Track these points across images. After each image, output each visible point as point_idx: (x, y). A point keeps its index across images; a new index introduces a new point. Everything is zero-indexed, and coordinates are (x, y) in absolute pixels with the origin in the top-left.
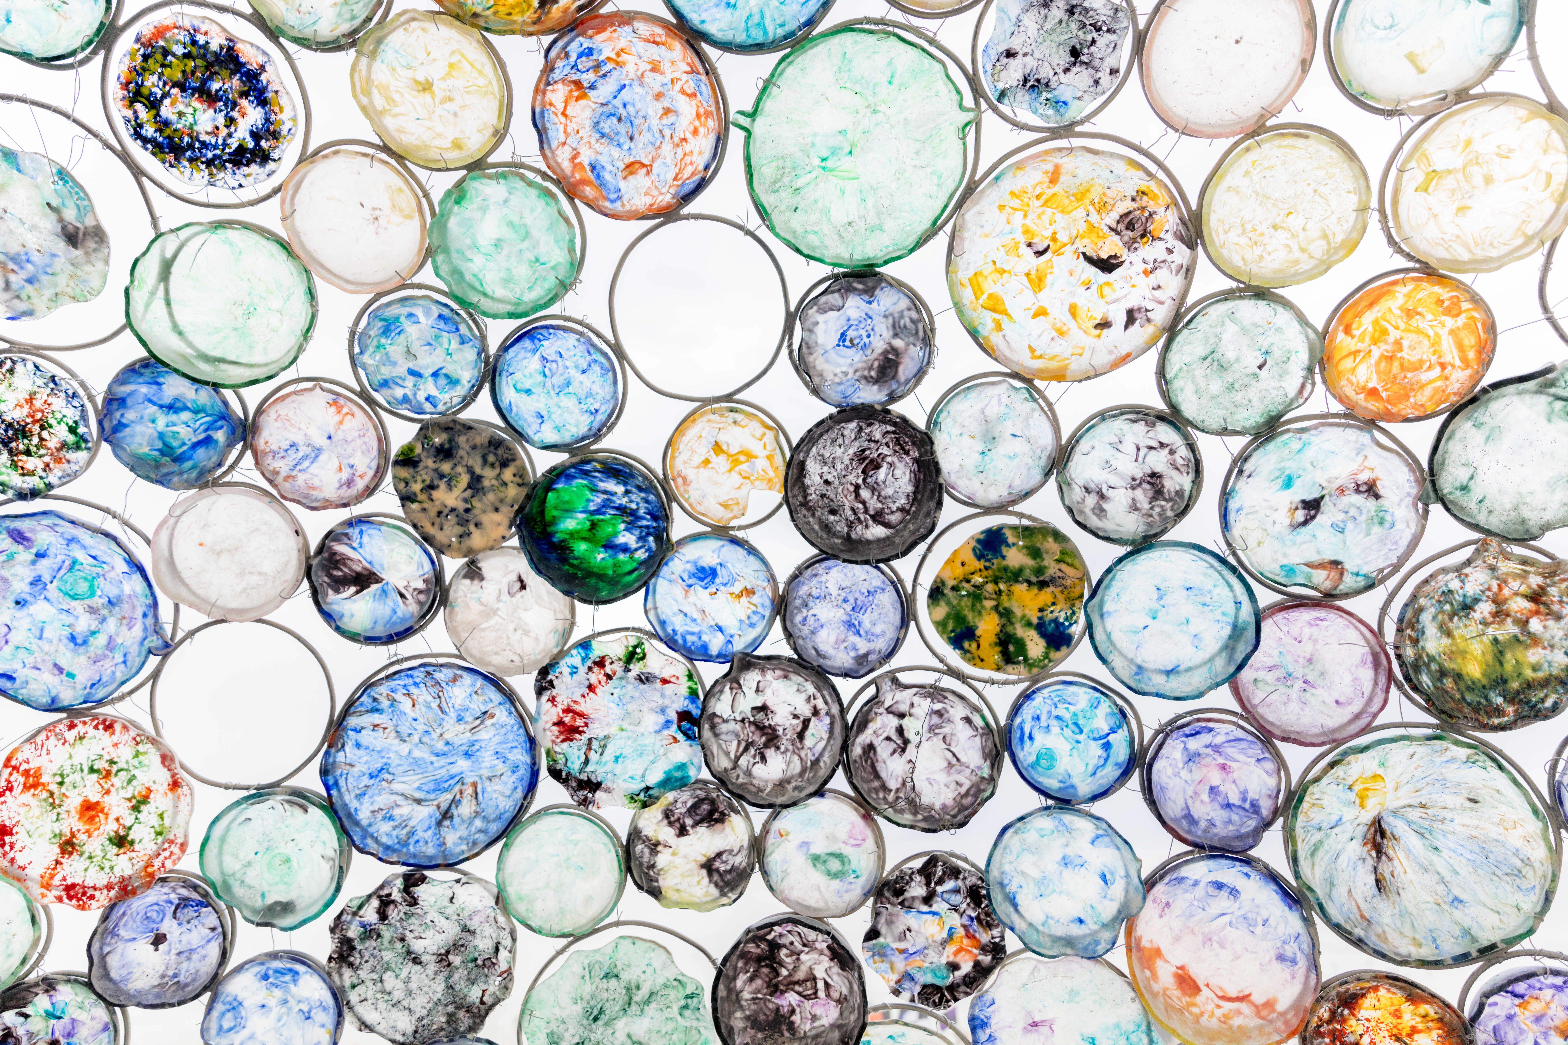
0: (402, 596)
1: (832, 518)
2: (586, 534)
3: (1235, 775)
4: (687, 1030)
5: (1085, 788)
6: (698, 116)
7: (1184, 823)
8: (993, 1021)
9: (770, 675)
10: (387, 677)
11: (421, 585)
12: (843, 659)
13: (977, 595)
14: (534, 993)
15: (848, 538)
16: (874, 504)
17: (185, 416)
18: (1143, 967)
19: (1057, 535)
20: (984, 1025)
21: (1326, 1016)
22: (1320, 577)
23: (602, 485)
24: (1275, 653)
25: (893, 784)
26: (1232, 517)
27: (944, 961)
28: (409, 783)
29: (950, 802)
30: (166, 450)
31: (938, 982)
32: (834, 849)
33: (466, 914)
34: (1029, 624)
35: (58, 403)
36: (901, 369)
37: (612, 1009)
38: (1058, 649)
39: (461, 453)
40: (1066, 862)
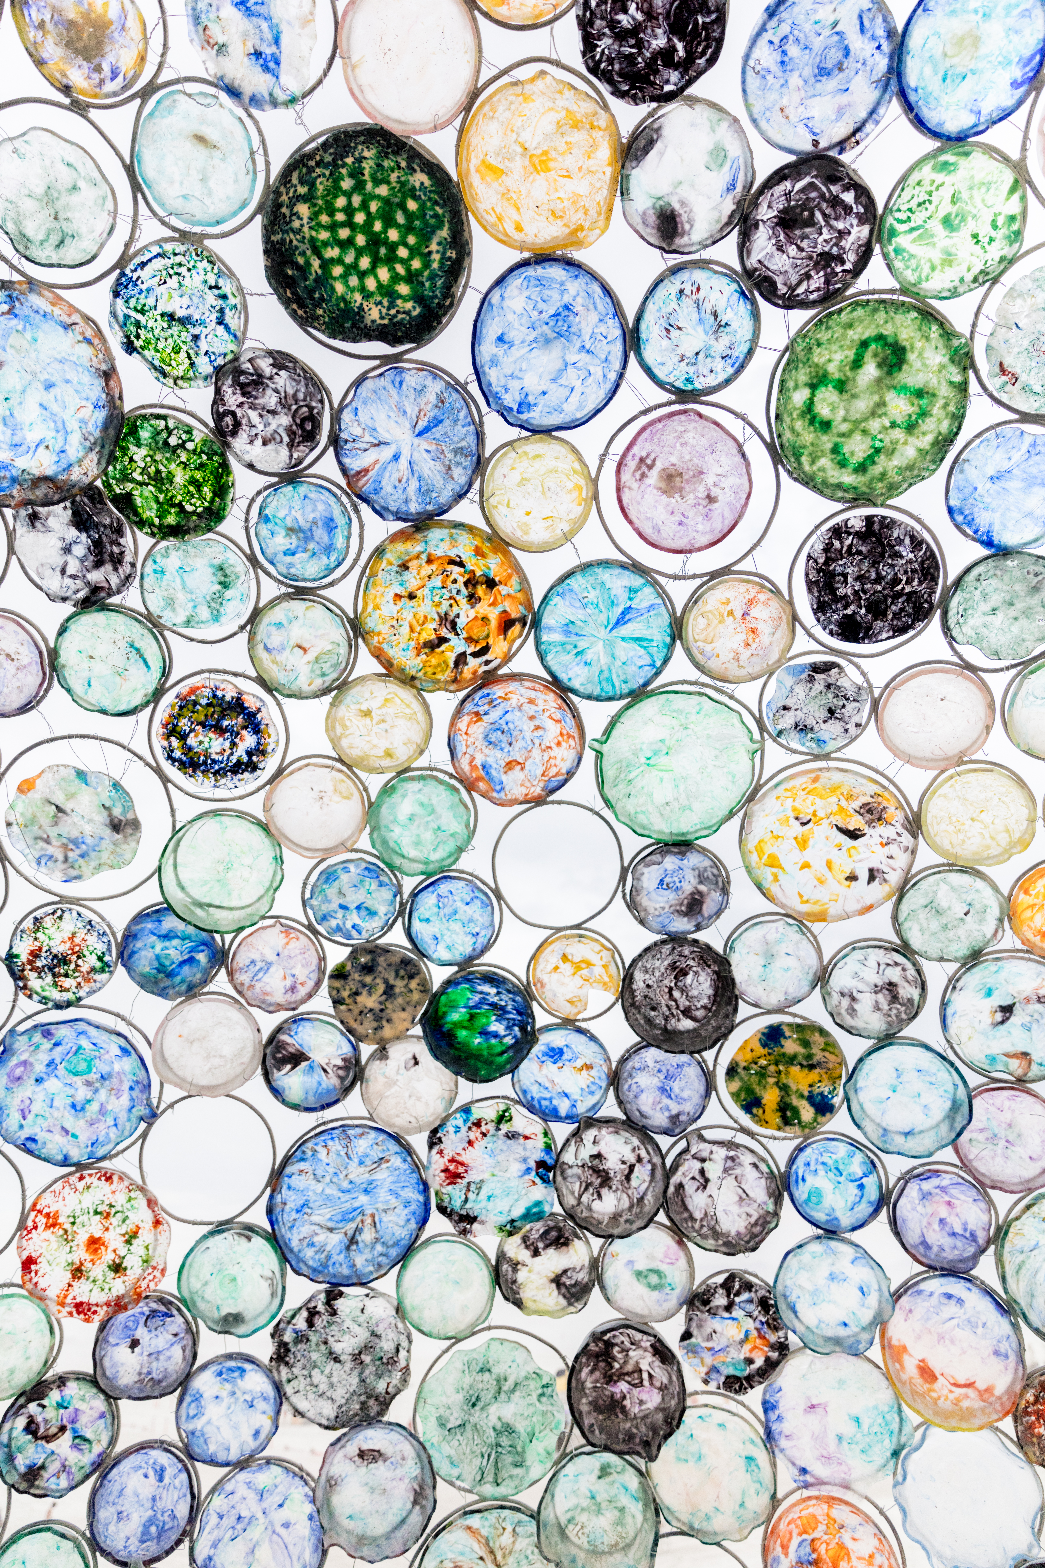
0: (325, 1071)
1: (653, 1013)
2: (466, 1024)
3: (958, 1210)
4: (544, 1413)
5: (846, 1221)
6: (561, 734)
7: (921, 1248)
8: (781, 1405)
9: (604, 1131)
10: (316, 1135)
11: (340, 1063)
12: (659, 1119)
13: (762, 1074)
14: (426, 1385)
15: (665, 1030)
16: (683, 1002)
17: (175, 942)
18: (894, 1362)
19: (822, 1032)
20: (774, 1407)
21: (1032, 1399)
22: (1015, 1065)
23: (479, 988)
24: (984, 1119)
25: (698, 1215)
26: (949, 1020)
27: (742, 1357)
28: (322, 1216)
29: (742, 1230)
30: (161, 969)
31: (738, 1374)
32: (654, 1265)
33: (374, 1321)
34: (802, 1096)
35: (92, 939)
36: (705, 907)
37: (486, 1397)
38: (824, 1115)
39: (380, 969)
40: (832, 1277)
